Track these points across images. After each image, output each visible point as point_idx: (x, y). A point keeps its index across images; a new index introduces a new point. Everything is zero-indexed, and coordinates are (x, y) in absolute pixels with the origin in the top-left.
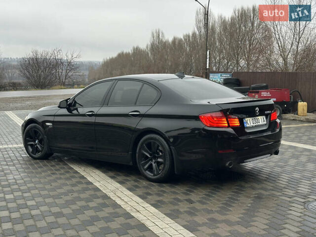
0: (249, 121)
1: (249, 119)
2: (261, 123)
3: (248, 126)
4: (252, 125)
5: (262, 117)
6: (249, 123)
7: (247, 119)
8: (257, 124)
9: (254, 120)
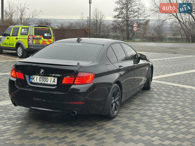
0: (35, 78)
1: (36, 76)
2: (49, 82)
3: (33, 81)
4: (38, 81)
5: (53, 79)
6: (35, 80)
7: (34, 76)
8: (43, 82)
9: (42, 78)
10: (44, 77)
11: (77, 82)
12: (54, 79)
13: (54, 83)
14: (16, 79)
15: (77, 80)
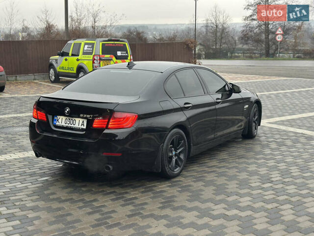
0: (60, 119)
1: (62, 117)
2: (76, 126)
3: (57, 124)
4: (63, 124)
5: (81, 120)
6: (60, 122)
7: (59, 117)
8: (70, 125)
9: (68, 120)
10: (71, 118)
11: (111, 126)
12: (83, 122)
13: (82, 127)
14: (37, 120)
15: (112, 123)
